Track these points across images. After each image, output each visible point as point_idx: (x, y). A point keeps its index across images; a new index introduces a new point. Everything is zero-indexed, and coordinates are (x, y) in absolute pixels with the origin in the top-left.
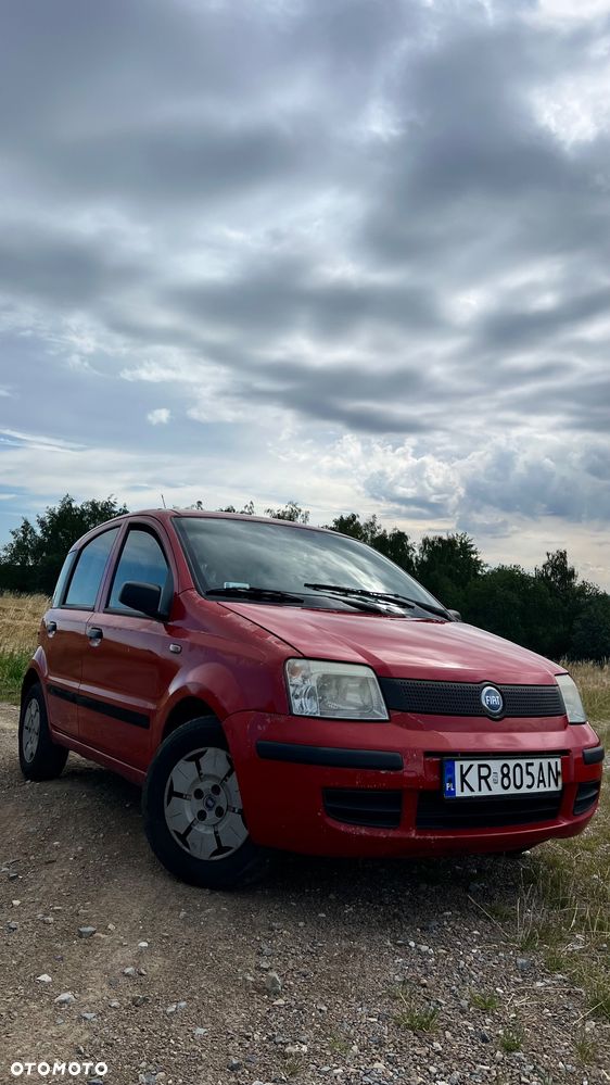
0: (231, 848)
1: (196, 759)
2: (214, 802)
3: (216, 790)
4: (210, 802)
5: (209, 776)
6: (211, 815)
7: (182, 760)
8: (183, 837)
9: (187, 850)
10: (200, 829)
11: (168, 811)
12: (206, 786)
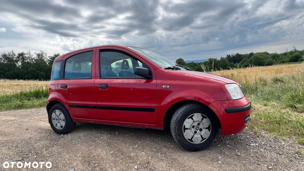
0: (206, 138)
1: (191, 117)
2: (199, 128)
3: (199, 124)
4: (197, 128)
5: (196, 121)
6: (198, 131)
7: (187, 119)
8: (191, 140)
9: (193, 143)
10: (196, 136)
11: (184, 134)
12: (196, 124)
